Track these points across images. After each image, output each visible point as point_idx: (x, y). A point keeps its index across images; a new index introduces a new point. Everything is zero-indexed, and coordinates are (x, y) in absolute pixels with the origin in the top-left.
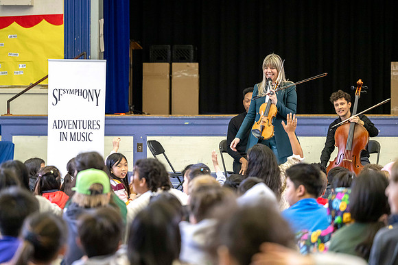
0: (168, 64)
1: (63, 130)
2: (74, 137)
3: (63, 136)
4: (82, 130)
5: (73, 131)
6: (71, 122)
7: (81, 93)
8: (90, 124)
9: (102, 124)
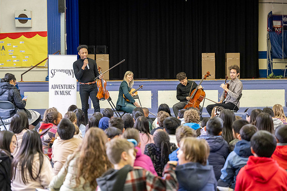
0: (94, 55)
1: (56, 90)
2: (62, 93)
3: (57, 93)
4: (66, 90)
5: (62, 90)
6: (60, 86)
7: (65, 71)
8: (70, 87)
9: (76, 86)
